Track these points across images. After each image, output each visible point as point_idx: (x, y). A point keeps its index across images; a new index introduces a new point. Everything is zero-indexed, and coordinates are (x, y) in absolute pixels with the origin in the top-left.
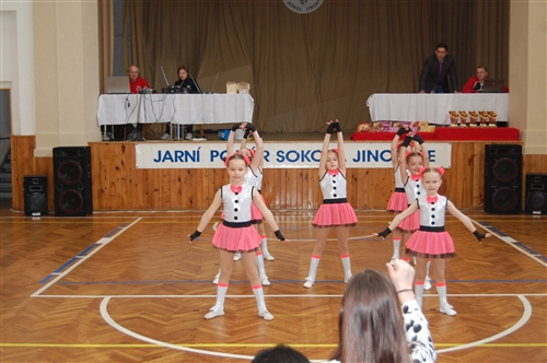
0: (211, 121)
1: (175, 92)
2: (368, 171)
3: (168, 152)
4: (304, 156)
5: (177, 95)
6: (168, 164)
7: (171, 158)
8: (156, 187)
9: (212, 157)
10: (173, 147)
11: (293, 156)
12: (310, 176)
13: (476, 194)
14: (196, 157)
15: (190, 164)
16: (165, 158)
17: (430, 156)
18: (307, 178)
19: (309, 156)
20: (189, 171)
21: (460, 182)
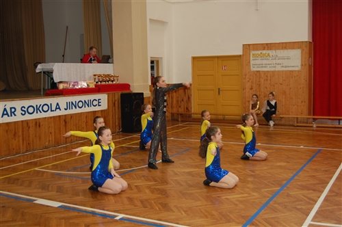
2: (72, 116)
4: (37, 109)
11: (31, 110)
12: (41, 124)
13: (117, 124)
17: (99, 102)
18: (39, 126)
19: (41, 109)
21: (111, 117)
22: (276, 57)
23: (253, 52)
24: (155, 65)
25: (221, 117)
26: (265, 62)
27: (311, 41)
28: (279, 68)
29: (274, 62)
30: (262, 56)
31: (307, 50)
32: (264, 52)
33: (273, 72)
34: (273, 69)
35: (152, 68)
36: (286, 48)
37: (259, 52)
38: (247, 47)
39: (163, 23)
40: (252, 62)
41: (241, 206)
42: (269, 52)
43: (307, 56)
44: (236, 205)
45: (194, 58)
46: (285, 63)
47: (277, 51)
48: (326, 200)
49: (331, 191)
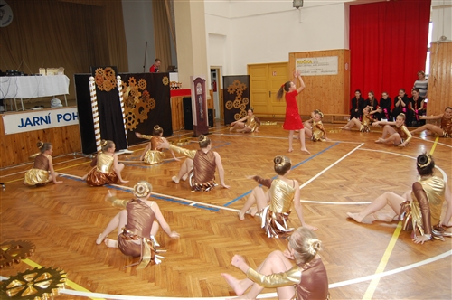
0: (44, 95)
1: (15, 75)
3: (28, 119)
5: (18, 77)
6: (29, 128)
7: (30, 123)
8: (23, 146)
9: (58, 119)
10: (30, 115)
13: (181, 123)
14: (48, 120)
15: (45, 126)
16: (26, 124)
20: (44, 131)
22: (316, 64)
23: (297, 60)
24: (216, 72)
25: (271, 116)
26: (307, 68)
27: (348, 48)
28: (319, 73)
29: (315, 67)
30: (305, 62)
31: (343, 57)
32: (307, 59)
33: (315, 76)
34: (314, 74)
35: (214, 75)
36: (325, 55)
37: (303, 59)
38: (293, 56)
39: (223, 36)
40: (297, 68)
41: (242, 186)
42: (311, 59)
43: (343, 62)
44: (238, 185)
45: (249, 66)
46: (325, 68)
47: (319, 58)
48: (312, 182)
49: (321, 176)
